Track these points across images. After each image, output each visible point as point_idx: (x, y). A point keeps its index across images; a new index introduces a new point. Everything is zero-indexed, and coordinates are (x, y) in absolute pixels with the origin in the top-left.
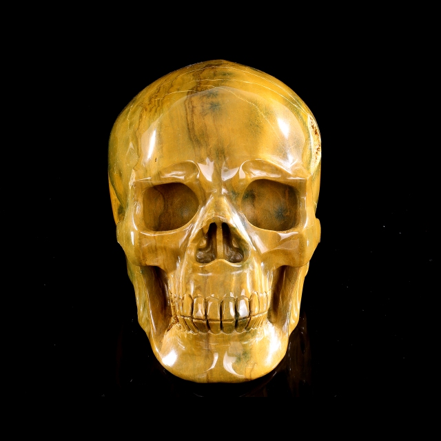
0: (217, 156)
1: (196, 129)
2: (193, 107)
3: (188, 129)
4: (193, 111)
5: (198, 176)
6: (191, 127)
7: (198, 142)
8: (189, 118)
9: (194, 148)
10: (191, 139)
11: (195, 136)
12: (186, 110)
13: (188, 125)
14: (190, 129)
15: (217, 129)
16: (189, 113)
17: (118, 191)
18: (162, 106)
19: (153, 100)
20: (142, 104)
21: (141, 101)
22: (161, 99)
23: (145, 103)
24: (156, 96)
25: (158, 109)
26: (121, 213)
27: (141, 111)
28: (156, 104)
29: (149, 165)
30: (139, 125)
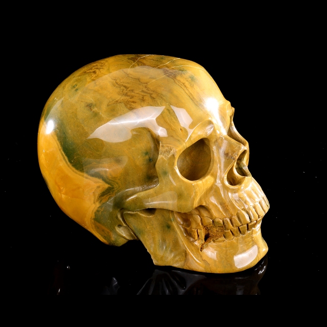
2: (183, 84)
12: (181, 87)
13: (189, 96)
14: (192, 98)
17: (110, 176)
18: (156, 92)
19: (133, 94)
20: (117, 101)
21: (111, 100)
22: (145, 89)
23: (121, 99)
24: (132, 91)
25: (154, 96)
26: (106, 194)
27: (126, 106)
28: (145, 94)
29: (178, 136)
30: (138, 115)
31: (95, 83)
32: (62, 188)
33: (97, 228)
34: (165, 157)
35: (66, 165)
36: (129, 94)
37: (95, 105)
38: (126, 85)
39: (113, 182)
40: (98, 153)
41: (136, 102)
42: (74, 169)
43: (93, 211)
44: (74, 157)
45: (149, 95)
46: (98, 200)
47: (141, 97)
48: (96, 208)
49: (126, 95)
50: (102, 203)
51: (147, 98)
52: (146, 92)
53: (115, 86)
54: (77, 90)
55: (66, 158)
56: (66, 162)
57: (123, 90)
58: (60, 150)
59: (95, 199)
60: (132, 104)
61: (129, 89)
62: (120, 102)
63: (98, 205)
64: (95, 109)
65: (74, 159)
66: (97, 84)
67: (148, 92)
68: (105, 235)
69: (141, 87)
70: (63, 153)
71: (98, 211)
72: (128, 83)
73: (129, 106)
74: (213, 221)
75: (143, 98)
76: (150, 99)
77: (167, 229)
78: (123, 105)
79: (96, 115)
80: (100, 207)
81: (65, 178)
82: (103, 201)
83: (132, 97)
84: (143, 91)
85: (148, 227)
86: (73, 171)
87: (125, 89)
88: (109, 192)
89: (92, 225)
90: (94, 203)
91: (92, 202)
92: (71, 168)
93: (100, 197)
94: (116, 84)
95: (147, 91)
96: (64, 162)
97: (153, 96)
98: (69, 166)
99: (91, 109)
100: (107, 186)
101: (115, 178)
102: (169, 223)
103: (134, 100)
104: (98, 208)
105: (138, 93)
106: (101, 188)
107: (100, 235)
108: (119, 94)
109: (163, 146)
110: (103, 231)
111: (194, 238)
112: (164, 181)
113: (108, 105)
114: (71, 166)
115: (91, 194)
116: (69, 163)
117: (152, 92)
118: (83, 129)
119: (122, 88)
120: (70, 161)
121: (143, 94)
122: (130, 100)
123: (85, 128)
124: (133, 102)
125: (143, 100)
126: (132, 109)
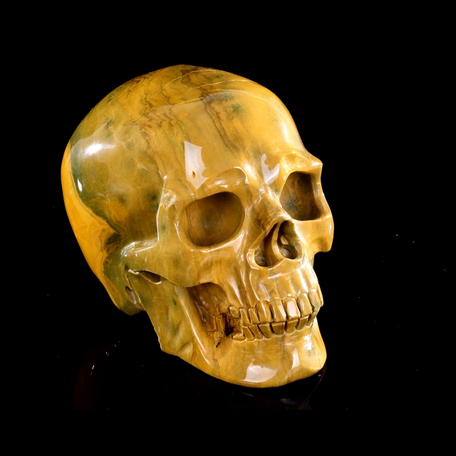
0: (255, 157)
1: (228, 134)
2: (217, 113)
3: (221, 136)
4: (218, 117)
5: (246, 180)
6: (222, 133)
7: (234, 146)
8: (218, 125)
9: (232, 153)
10: (226, 145)
11: (230, 141)
12: (211, 117)
13: (219, 132)
14: (223, 135)
15: (247, 131)
16: (216, 120)
17: (114, 219)
18: (177, 118)
19: (153, 115)
20: (134, 122)
21: (129, 120)
22: (167, 113)
23: (139, 120)
24: (155, 111)
26: (113, 242)
27: (141, 129)
28: (165, 118)
29: (187, 181)
30: (148, 144)
31: (128, 95)
34: (166, 206)
36: (150, 115)
37: (114, 123)
38: (153, 103)
39: (118, 228)
40: (103, 185)
41: (152, 127)
42: (81, 201)
43: (101, 261)
45: (168, 120)
46: (105, 248)
47: (159, 122)
49: (146, 115)
50: (109, 253)
51: (165, 124)
53: (142, 102)
54: (109, 100)
55: (75, 184)
57: (147, 109)
59: (101, 245)
60: (148, 128)
61: (153, 108)
62: (137, 124)
63: (105, 254)
64: (111, 128)
67: (170, 116)
70: (73, 177)
71: (106, 262)
73: (143, 131)
75: (161, 123)
76: (167, 126)
77: (173, 305)
78: (138, 127)
79: (109, 135)
80: (108, 258)
82: (111, 251)
83: (151, 120)
84: (165, 114)
85: (155, 298)
87: (149, 108)
88: (116, 240)
90: (101, 251)
91: (99, 249)
92: (78, 199)
93: (106, 244)
94: (144, 100)
95: (168, 115)
97: (173, 122)
99: (107, 127)
101: (119, 222)
103: (151, 124)
104: (106, 258)
105: (158, 116)
106: (107, 232)
108: (140, 113)
109: (165, 191)
112: (162, 239)
113: (124, 125)
115: (97, 238)
117: (172, 117)
119: (148, 106)
121: (163, 117)
122: (148, 123)
124: (150, 126)
125: (160, 126)
126: (145, 134)
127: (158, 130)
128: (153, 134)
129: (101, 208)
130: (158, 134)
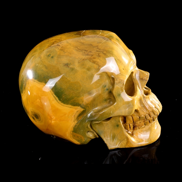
17: (85, 104)
18: (105, 50)
19: (91, 53)
20: (84, 59)
21: (80, 59)
22: (97, 50)
23: (86, 57)
24: (91, 52)
25: (105, 52)
26: (81, 115)
27: (90, 61)
28: (99, 52)
29: (123, 73)
30: (98, 65)
31: (64, 51)
32: (53, 117)
33: (74, 136)
34: (119, 86)
35: (57, 102)
36: (89, 54)
37: (70, 64)
38: (85, 49)
39: (86, 107)
40: (78, 91)
41: (95, 58)
42: (62, 104)
43: (72, 127)
44: (62, 97)
46: (76, 119)
47: (97, 55)
48: (75, 125)
49: (88, 55)
50: (78, 121)
51: (101, 54)
52: (99, 51)
53: (78, 51)
54: (52, 57)
55: (57, 98)
56: (57, 101)
57: (85, 52)
58: (52, 94)
59: (74, 119)
60: (93, 59)
61: (88, 51)
62: (86, 60)
63: (76, 122)
64: (71, 66)
65: (63, 98)
66: (65, 51)
67: (101, 51)
68: (79, 139)
69: (95, 49)
70: (55, 95)
71: (75, 126)
72: (86, 48)
73: (92, 61)
74: (139, 117)
75: (99, 55)
76: (103, 55)
77: (116, 127)
78: (88, 61)
79: (73, 69)
80: (77, 123)
81: (55, 111)
82: (79, 119)
83: (92, 56)
84: (97, 51)
85: (106, 129)
86: (62, 105)
87: (86, 52)
88: (83, 113)
89: (70, 135)
90: (74, 121)
91: (73, 121)
92: (60, 104)
93: (78, 117)
94: (78, 50)
96: (55, 101)
98: (59, 103)
99: (68, 66)
100: (82, 110)
101: (88, 104)
102: (119, 123)
103: (94, 57)
104: (76, 124)
105: (94, 53)
106: (79, 112)
107: (75, 140)
108: (83, 55)
109: (117, 80)
110: (78, 137)
111: (128, 129)
112: (119, 100)
113: (79, 63)
114: (60, 102)
115: (73, 116)
116: (59, 101)
117: (103, 51)
118: (66, 79)
119: (83, 51)
120: (60, 100)
121: (98, 52)
122: (92, 57)
123: (68, 78)
124: (94, 58)
125: (99, 56)
126: (94, 62)
127: (100, 58)
128: (98, 60)
129: (77, 102)
130: (101, 59)
